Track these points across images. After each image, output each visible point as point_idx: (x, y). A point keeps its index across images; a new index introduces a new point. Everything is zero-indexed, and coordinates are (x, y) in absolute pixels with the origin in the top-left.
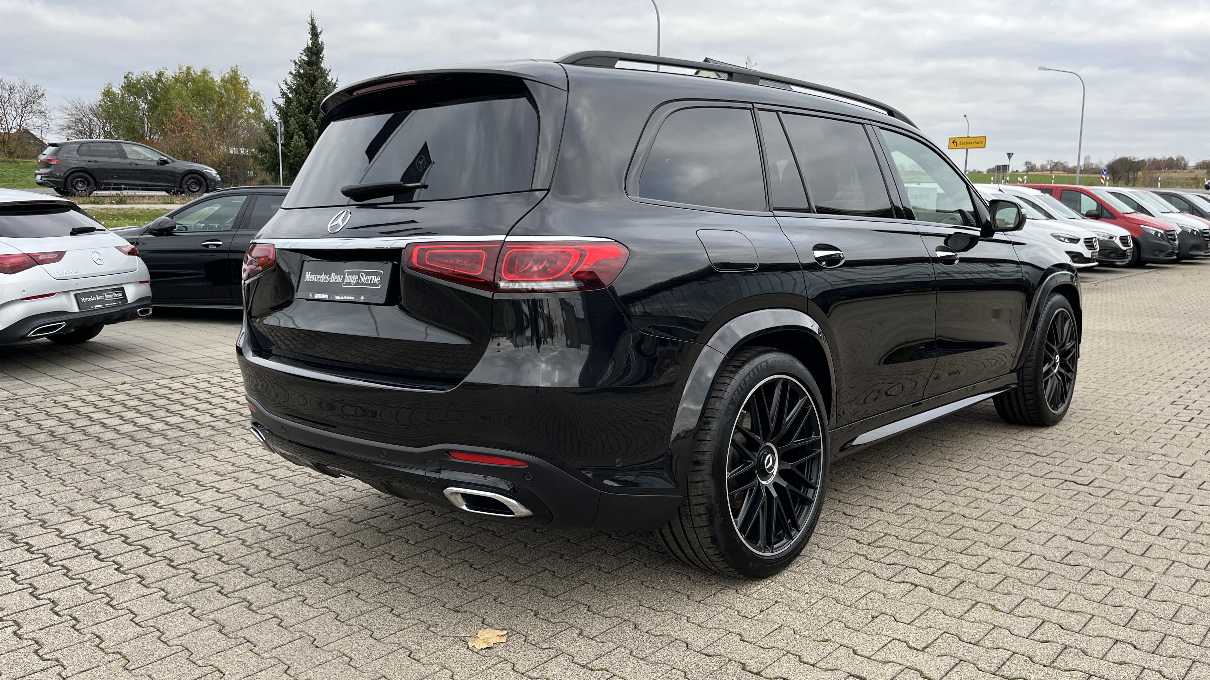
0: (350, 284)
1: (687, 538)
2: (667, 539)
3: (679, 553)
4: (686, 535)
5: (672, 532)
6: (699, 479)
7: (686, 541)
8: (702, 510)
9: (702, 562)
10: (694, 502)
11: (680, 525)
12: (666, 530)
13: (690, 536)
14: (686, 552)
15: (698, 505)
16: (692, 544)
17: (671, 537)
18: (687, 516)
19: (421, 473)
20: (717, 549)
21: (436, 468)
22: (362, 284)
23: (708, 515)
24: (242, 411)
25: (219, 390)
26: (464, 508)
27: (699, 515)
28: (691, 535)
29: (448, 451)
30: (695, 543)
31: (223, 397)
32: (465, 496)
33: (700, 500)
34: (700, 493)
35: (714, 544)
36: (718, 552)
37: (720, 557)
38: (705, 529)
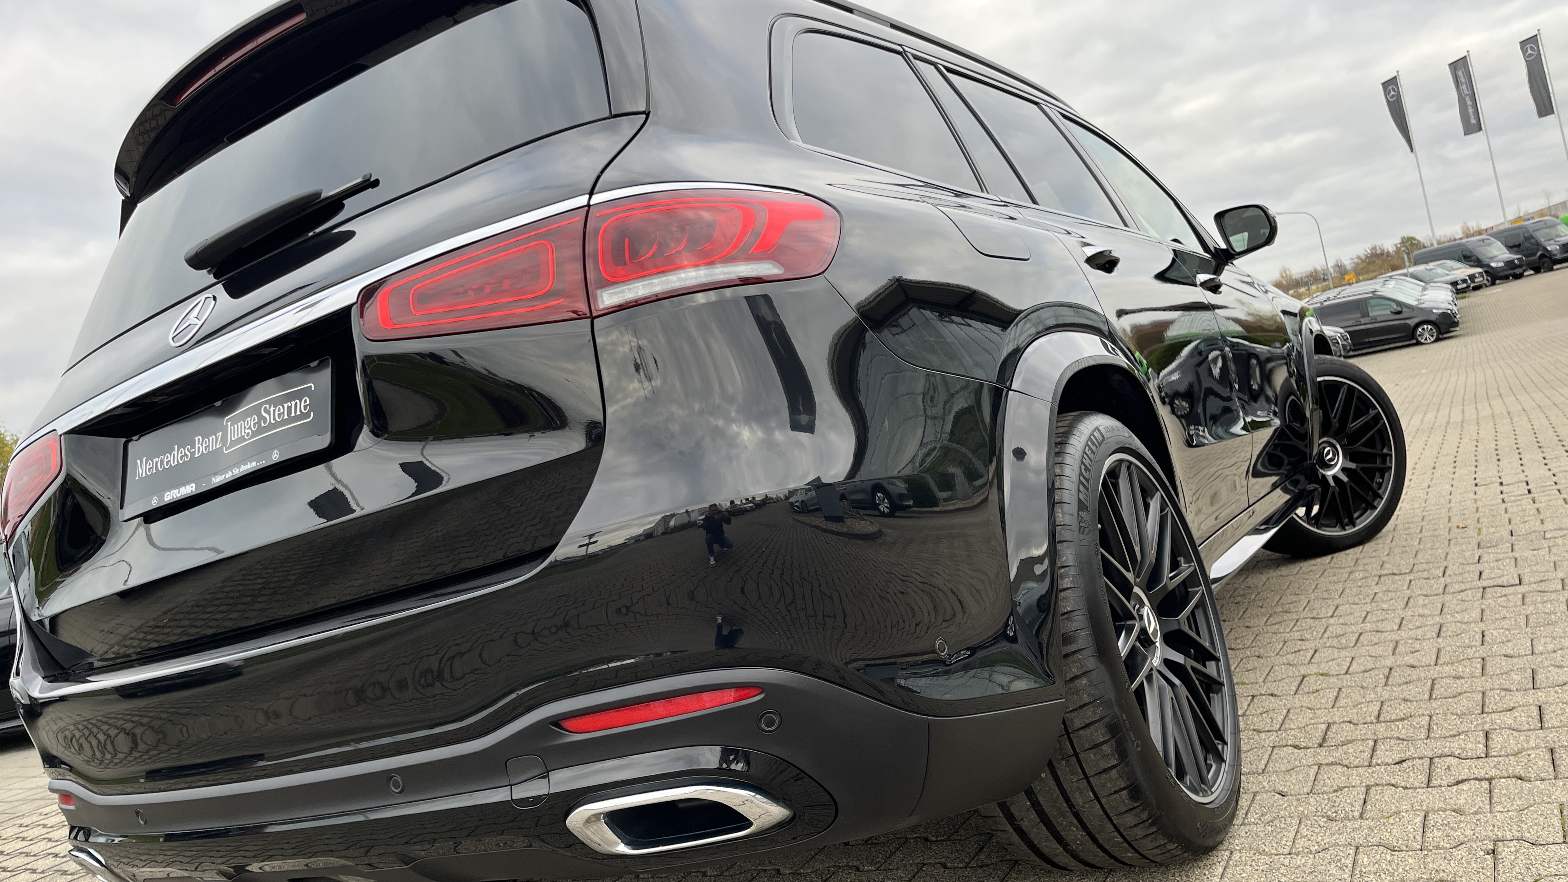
0: (242, 439)
1: (1071, 806)
2: (1025, 825)
3: (1050, 846)
4: (1067, 800)
5: (1036, 806)
6: (1075, 671)
7: (1069, 814)
8: (1099, 734)
9: (1105, 851)
10: (1078, 724)
11: (1052, 783)
12: (1021, 806)
13: (1078, 800)
14: (1069, 839)
15: (1087, 726)
16: (1084, 818)
17: (1034, 815)
18: (1065, 758)
19: (499, 795)
20: (1144, 809)
21: (536, 772)
22: (271, 426)
23: (1113, 741)
24: (65, 867)
25: (20, 844)
26: (622, 848)
27: (1097, 746)
28: (1081, 798)
29: (557, 722)
30: (1092, 813)
31: (27, 855)
32: (616, 819)
33: (1090, 714)
34: (1086, 699)
35: (1136, 801)
36: (1145, 815)
37: (1151, 825)
38: (1114, 773)
